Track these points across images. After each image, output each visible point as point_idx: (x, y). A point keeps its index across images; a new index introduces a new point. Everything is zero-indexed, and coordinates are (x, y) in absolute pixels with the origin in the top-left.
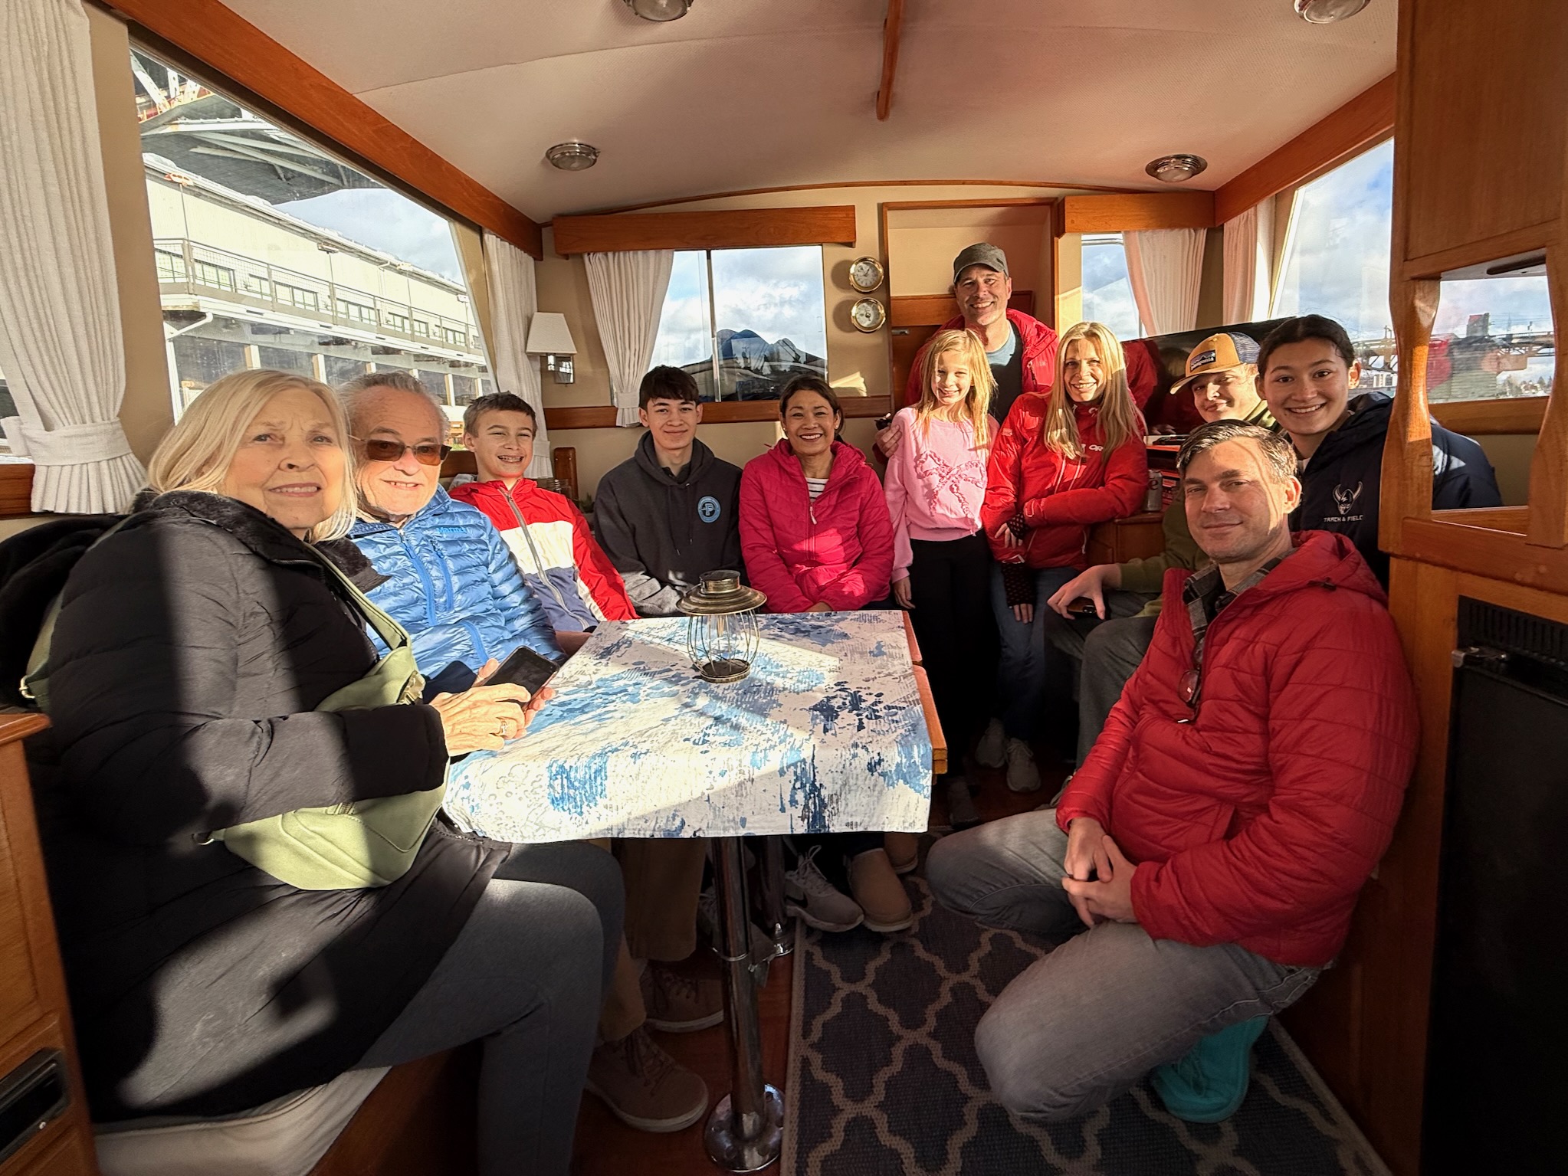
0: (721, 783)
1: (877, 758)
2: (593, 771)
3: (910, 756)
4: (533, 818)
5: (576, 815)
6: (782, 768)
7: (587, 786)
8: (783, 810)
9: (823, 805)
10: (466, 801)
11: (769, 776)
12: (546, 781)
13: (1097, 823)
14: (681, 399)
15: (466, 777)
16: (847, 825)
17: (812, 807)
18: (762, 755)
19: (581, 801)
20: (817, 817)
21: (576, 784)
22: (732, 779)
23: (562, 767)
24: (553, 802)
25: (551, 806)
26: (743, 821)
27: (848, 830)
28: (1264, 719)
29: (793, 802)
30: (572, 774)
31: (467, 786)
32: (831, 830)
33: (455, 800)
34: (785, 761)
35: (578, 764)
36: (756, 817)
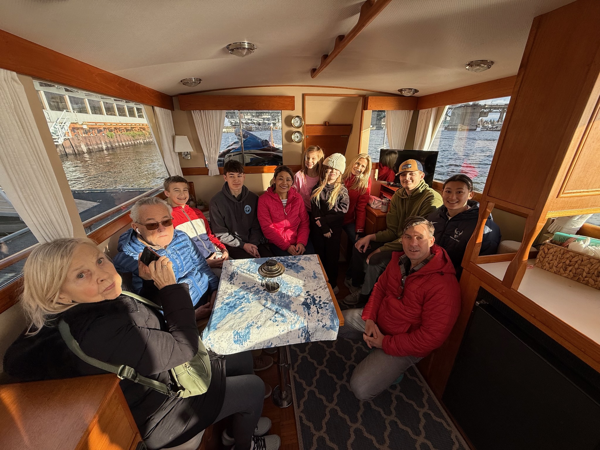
0: (282, 333)
1: (325, 324)
2: (246, 333)
3: (333, 323)
4: (229, 347)
5: (241, 345)
6: (299, 329)
7: (245, 337)
8: (299, 338)
9: (310, 335)
10: (210, 344)
11: (295, 331)
12: (233, 336)
13: (373, 321)
14: (238, 172)
15: (209, 337)
16: (316, 339)
17: (307, 336)
18: (294, 325)
19: (243, 341)
20: (308, 339)
21: (242, 336)
22: (286, 331)
23: (237, 332)
24: (235, 342)
25: (234, 343)
26: (288, 342)
27: (316, 341)
28: (422, 305)
29: (302, 336)
30: (240, 334)
31: (210, 339)
32: (311, 341)
33: (207, 344)
34: (300, 327)
35: (242, 331)
36: (291, 340)
